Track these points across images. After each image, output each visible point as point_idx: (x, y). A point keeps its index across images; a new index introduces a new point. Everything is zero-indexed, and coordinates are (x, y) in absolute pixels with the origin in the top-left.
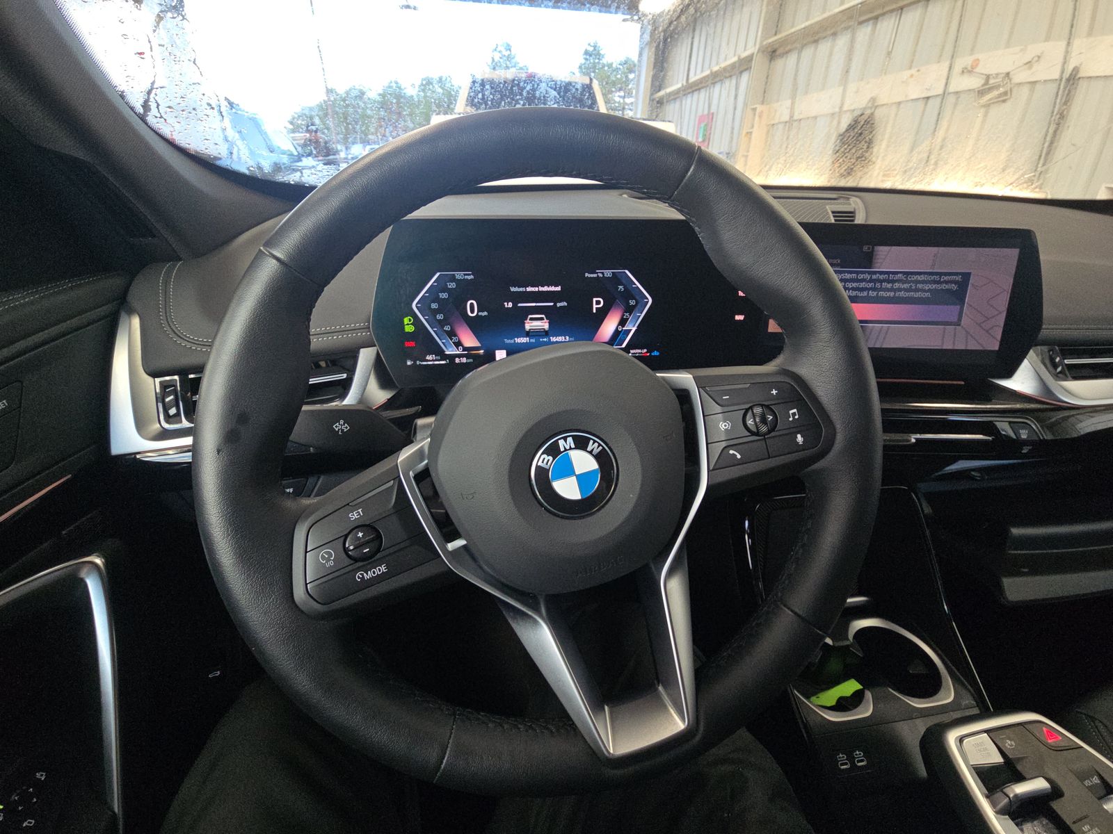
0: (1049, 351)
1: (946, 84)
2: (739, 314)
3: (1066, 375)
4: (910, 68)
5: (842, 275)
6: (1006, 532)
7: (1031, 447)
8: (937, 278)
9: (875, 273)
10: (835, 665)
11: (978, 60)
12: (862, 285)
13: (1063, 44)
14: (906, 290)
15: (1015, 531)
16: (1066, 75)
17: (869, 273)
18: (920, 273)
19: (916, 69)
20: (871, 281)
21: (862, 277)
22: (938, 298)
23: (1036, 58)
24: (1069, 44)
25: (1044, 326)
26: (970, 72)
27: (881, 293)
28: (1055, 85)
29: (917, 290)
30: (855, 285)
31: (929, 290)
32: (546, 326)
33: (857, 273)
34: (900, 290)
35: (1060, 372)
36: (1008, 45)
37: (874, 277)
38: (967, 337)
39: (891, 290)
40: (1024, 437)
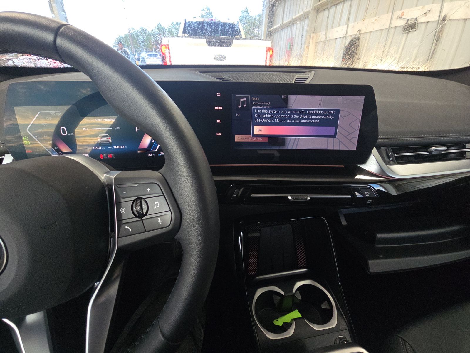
0: (386, 150)
1: (390, 24)
2: (218, 133)
3: (394, 162)
4: (375, 16)
5: (272, 111)
6: (375, 237)
7: (372, 201)
8: (322, 112)
9: (290, 110)
10: (288, 303)
11: (404, 12)
12: (283, 116)
13: (440, 5)
14: (307, 119)
15: (379, 236)
16: (441, 18)
17: (287, 110)
18: (313, 110)
19: (378, 17)
20: (288, 114)
21: (283, 112)
22: (324, 123)
23: (428, 11)
24: (442, 5)
25: (379, 137)
26: (401, 18)
27: (293, 120)
28: (436, 23)
29: (312, 119)
30: (279, 116)
31: (318, 119)
32: (110, 140)
33: (280, 110)
34: (303, 119)
35: (392, 161)
36: (416, 6)
37: (289, 112)
38: (340, 143)
39: (299, 119)
40: (367, 195)
